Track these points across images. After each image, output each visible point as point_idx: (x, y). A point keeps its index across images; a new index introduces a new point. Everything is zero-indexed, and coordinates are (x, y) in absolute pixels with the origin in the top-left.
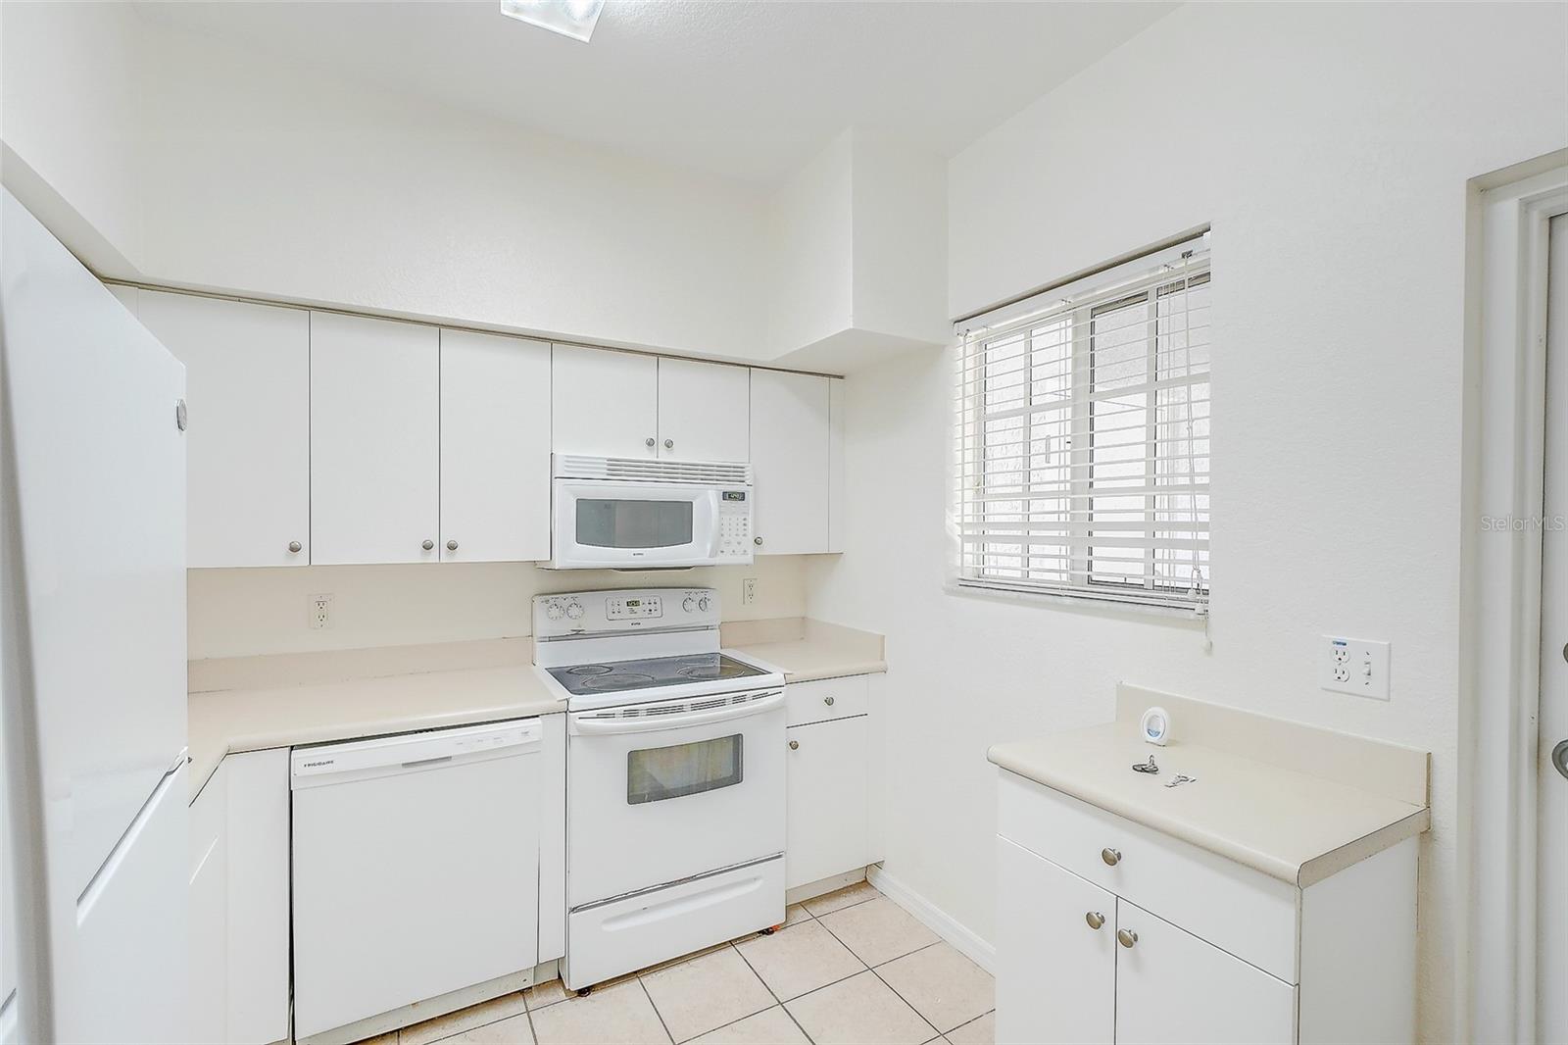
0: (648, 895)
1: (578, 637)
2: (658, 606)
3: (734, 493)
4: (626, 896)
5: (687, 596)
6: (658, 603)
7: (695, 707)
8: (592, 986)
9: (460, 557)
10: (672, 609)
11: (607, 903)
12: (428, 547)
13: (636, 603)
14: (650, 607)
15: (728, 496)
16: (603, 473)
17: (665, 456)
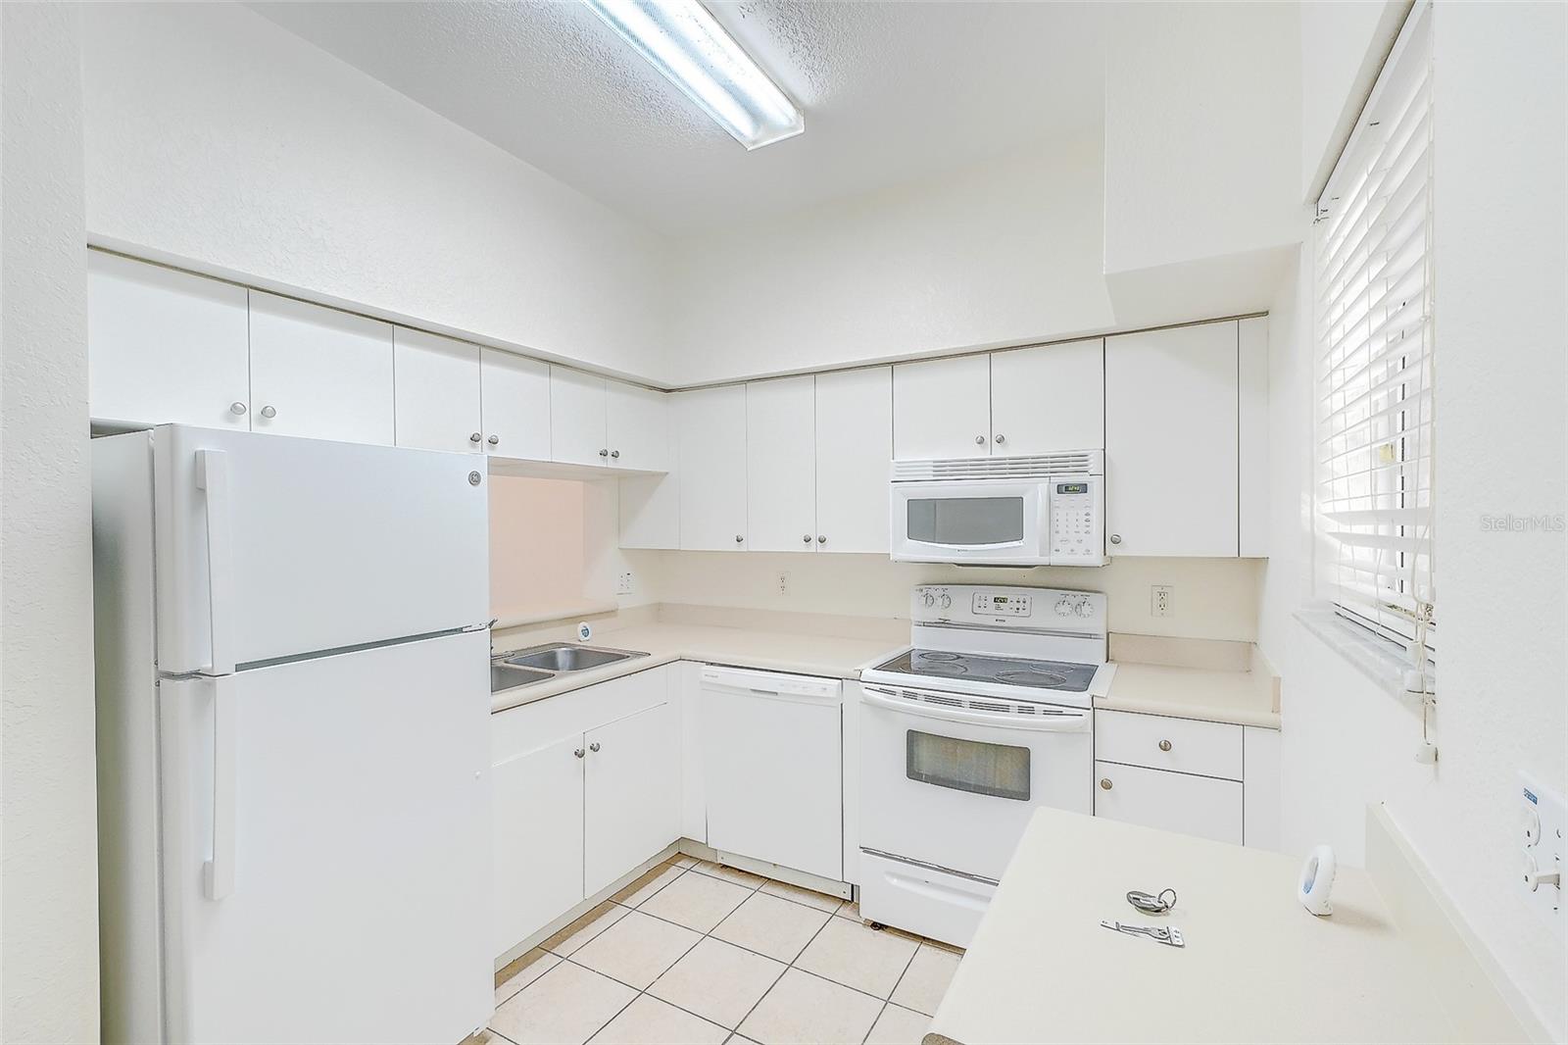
0: (921, 868)
1: (943, 625)
2: (1027, 605)
3: (1072, 485)
4: (904, 860)
5: (1062, 598)
6: (1028, 602)
7: (974, 705)
8: (887, 927)
9: (830, 547)
10: (1043, 611)
11: (886, 857)
12: (807, 540)
13: (1004, 600)
14: (1018, 605)
15: (1065, 489)
16: (929, 475)
17: (999, 452)
